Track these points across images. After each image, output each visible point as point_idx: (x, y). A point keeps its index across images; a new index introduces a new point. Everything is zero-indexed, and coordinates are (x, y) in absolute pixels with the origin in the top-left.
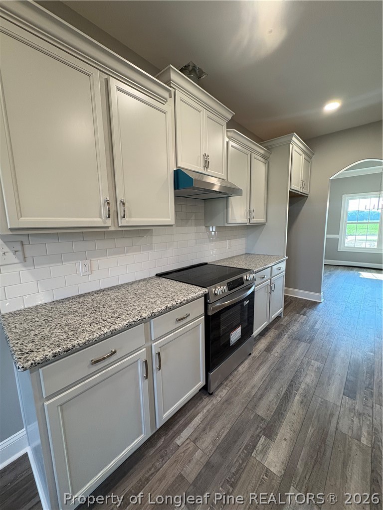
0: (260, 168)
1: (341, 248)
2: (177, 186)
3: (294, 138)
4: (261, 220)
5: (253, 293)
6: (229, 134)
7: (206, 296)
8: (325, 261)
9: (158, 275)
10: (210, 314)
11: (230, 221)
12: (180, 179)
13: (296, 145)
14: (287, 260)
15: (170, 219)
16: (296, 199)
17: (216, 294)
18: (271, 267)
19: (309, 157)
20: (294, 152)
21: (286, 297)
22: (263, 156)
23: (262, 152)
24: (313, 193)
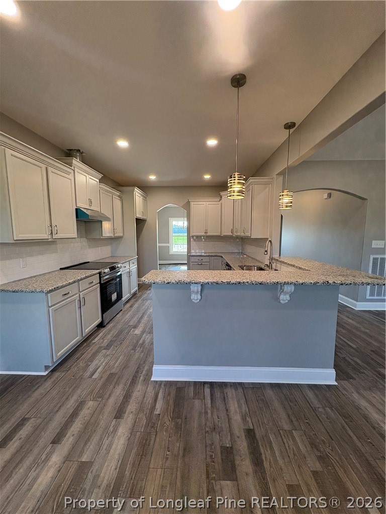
0: (117, 203)
1: (171, 252)
2: (77, 217)
3: (135, 189)
4: (119, 234)
5: (121, 274)
6: (100, 186)
7: (100, 273)
8: (159, 262)
9: (61, 269)
10: (102, 282)
11: (103, 236)
12: (79, 213)
13: (137, 192)
14: (137, 258)
15: (75, 235)
16: (140, 222)
17: (104, 273)
18: (129, 261)
19: (145, 198)
20: (136, 196)
21: (139, 284)
22: (119, 196)
23: (118, 194)
24: (149, 219)
